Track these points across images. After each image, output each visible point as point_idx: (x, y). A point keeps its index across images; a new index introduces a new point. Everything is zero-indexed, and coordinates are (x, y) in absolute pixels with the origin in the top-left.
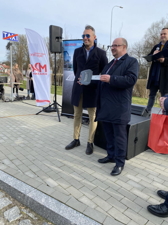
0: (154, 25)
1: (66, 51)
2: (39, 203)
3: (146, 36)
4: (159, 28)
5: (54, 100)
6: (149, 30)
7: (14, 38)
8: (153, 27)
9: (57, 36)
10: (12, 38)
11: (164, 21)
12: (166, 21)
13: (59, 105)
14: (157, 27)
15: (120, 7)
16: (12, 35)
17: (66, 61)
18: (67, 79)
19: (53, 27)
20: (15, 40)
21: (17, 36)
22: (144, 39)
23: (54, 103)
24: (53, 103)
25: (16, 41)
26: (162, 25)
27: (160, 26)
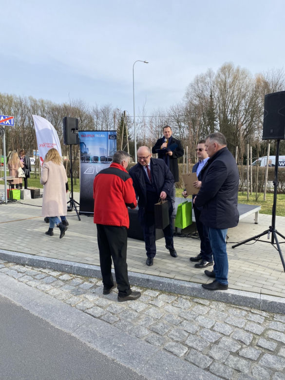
0: (199, 78)
1: (83, 143)
2: (84, 268)
3: (188, 94)
4: (206, 83)
5: (71, 197)
6: (192, 86)
7: (8, 121)
8: (197, 82)
9: (73, 127)
10: (5, 122)
11: (212, 74)
12: (214, 73)
13: (76, 202)
14: (202, 82)
15: (145, 62)
16: (6, 118)
17: (83, 152)
18: (85, 173)
19: (68, 119)
20: (9, 123)
21: (12, 119)
22: (186, 99)
23: (71, 201)
24: (69, 200)
25: (11, 124)
26: (209, 78)
27: (206, 81)
